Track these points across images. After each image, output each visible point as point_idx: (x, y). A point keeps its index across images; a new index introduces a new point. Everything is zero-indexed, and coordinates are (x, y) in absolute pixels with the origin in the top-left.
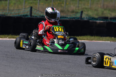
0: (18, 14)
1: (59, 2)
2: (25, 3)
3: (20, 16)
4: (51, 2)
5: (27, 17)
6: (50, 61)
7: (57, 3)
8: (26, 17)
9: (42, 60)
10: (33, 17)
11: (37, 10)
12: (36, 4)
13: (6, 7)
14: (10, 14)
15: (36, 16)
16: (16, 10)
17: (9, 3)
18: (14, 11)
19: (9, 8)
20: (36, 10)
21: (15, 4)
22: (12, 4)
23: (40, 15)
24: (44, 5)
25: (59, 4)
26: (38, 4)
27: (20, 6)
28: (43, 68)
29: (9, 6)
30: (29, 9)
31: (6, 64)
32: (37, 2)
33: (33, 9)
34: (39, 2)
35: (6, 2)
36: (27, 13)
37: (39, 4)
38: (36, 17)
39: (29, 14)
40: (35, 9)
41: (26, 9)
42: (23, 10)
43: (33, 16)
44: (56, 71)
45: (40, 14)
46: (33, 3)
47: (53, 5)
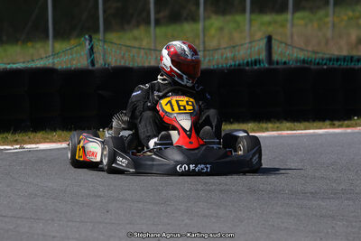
0: (234, 58)
1: (350, 14)
2: (251, 25)
3: (239, 65)
4: (327, 16)
5: (258, 66)
6: (335, 194)
7: (346, 18)
8: (256, 67)
9: (312, 193)
10: (275, 66)
11: (286, 44)
12: (283, 26)
13: (197, 42)
14: (209, 61)
15: (285, 63)
16: (225, 48)
17: (205, 29)
18: (220, 51)
19: (204, 42)
20: (283, 45)
21: (221, 29)
22: (213, 32)
23: (297, 57)
24: (306, 25)
25: (350, 19)
26: (289, 25)
27: (236, 35)
28: (316, 215)
29: (204, 36)
30: (263, 43)
31: (206, 212)
32: (287, 21)
33: (273, 41)
34: (293, 19)
35: (194, 26)
36: (259, 55)
37: (293, 25)
38: (285, 66)
39: (263, 56)
40: (281, 43)
41: (254, 44)
42: (246, 46)
43: (277, 63)
44: (354, 224)
45: (295, 55)
46: (275, 22)
47: (334, 26)
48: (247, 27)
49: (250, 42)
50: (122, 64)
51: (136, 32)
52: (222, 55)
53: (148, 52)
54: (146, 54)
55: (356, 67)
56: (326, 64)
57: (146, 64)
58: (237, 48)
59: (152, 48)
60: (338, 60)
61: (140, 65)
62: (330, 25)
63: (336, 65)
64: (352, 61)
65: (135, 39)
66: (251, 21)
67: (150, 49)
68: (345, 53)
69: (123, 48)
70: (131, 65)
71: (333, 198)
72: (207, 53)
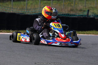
0: (35, 12)
3: (36, 14)
4: (62, 2)
6: (62, 52)
7: (67, 3)
8: (41, 15)
9: (55, 51)
12: (49, 4)
13: (25, 7)
14: (28, 12)
16: (33, 9)
19: (27, 7)
21: (32, 4)
22: (29, 4)
24: (56, 4)
25: (69, 3)
27: (36, 6)
28: (56, 58)
29: (27, 5)
34: (52, 2)
35: (24, 2)
37: (52, 4)
44: (67, 61)
46: (47, 3)
47: (64, 5)
48: (39, 4)
49: (40, 8)
50: (3, 11)
51: (7, 3)
52: (32, 11)
53: (10, 8)
54: (10, 9)
55: (70, 17)
56: (61, 15)
57: (10, 12)
58: (36, 9)
59: (12, 7)
60: (65, 15)
61: (8, 12)
62: (63, 5)
63: (64, 16)
64: (69, 15)
65: (7, 5)
66: (40, 2)
67: (11, 8)
68: (67, 13)
69: (3, 7)
70: (5, 12)
71: (61, 53)
72: (27, 10)
